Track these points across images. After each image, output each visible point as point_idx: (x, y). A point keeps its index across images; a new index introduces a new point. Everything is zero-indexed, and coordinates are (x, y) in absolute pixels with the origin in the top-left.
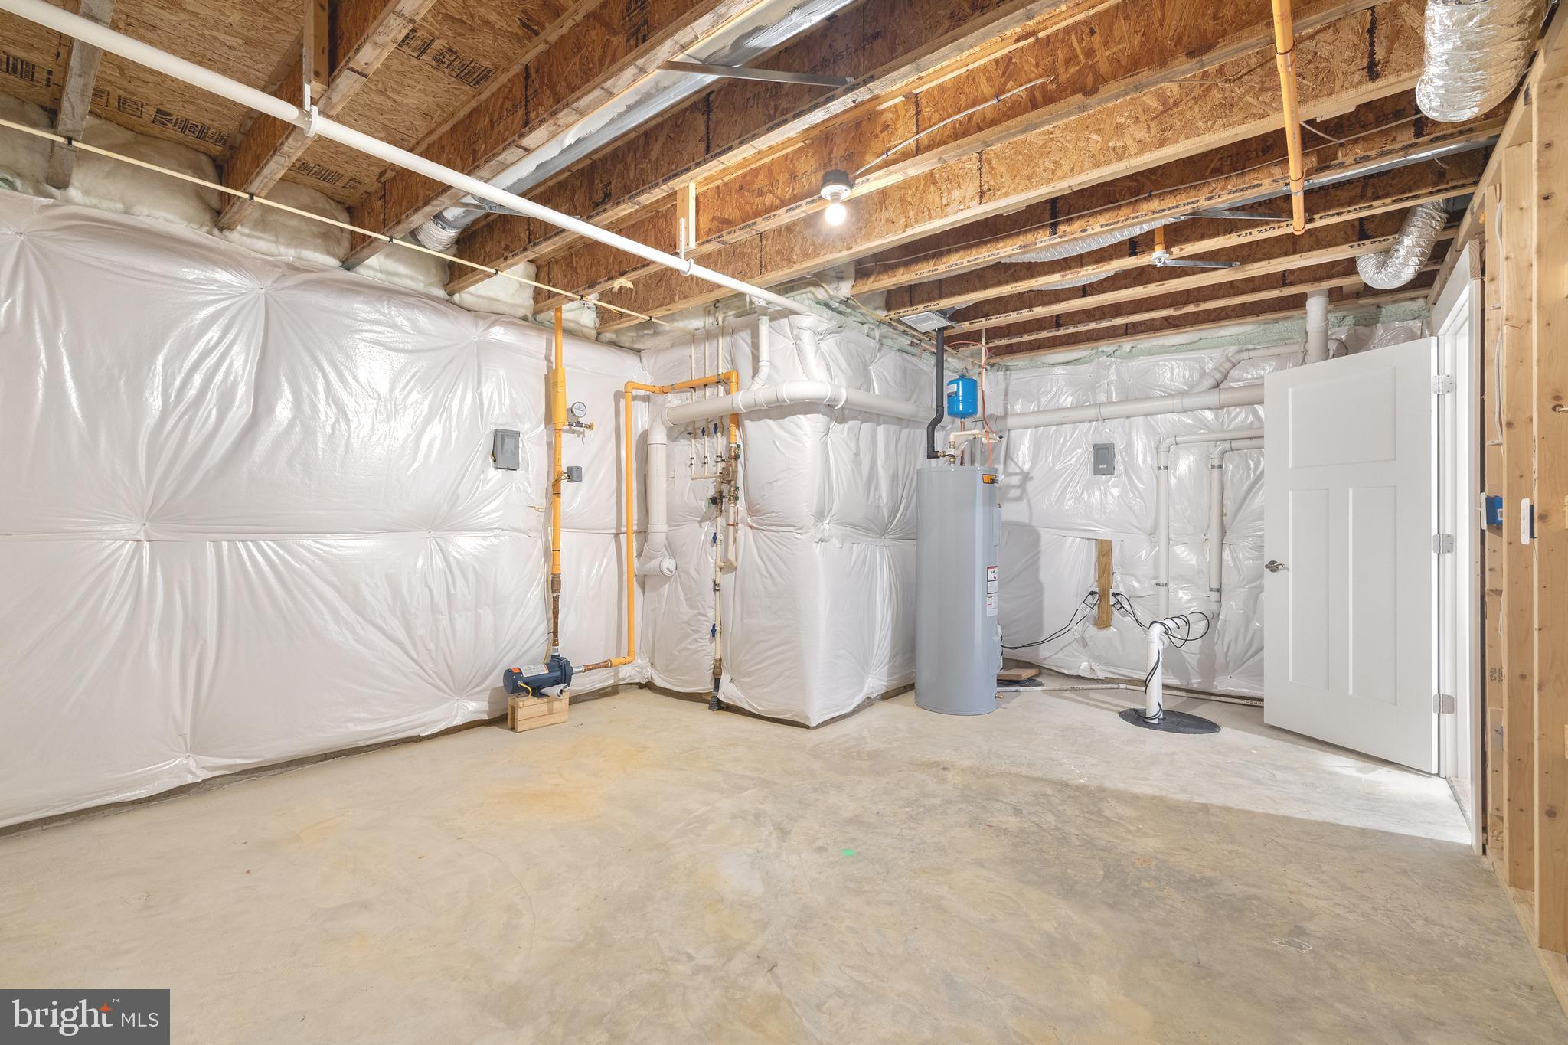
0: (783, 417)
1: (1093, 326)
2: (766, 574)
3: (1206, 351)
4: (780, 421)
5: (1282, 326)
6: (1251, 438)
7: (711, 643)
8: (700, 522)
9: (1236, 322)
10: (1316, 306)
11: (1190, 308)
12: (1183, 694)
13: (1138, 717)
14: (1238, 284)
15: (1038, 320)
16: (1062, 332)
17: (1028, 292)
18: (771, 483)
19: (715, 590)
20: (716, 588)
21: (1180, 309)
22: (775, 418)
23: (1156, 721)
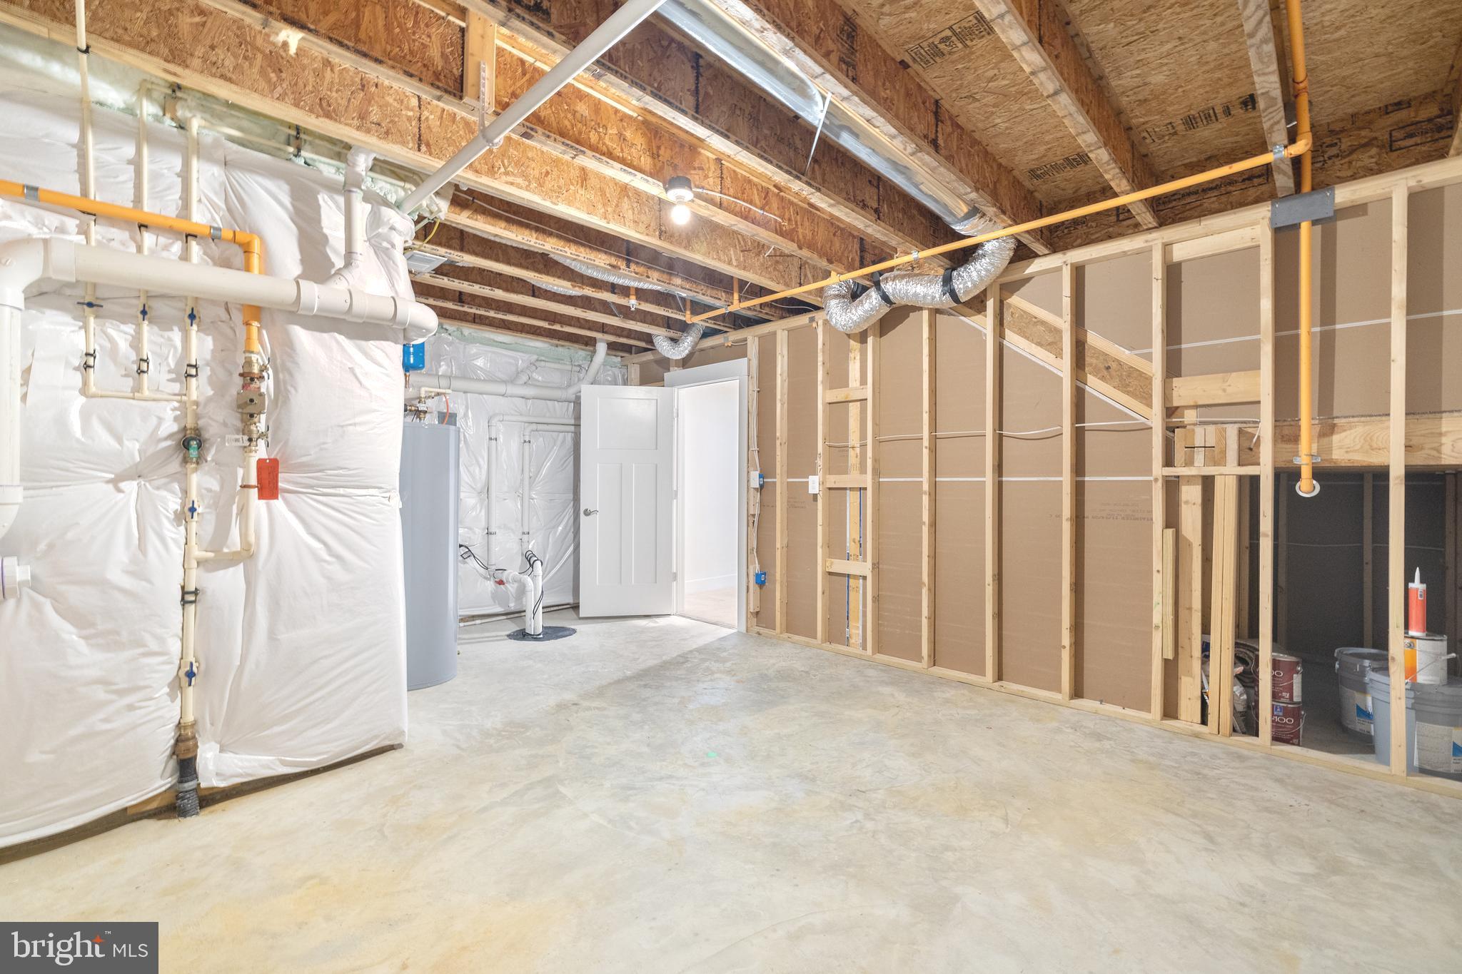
0: (367, 338)
1: (492, 314)
2: (328, 558)
3: (520, 354)
4: (363, 343)
5: (580, 353)
6: (548, 424)
7: (173, 701)
8: (115, 482)
9: (545, 340)
10: (602, 348)
11: (557, 327)
12: (505, 617)
13: (522, 635)
14: (582, 321)
15: (442, 289)
16: (466, 309)
17: (488, 271)
18: (342, 426)
19: (184, 602)
20: (189, 597)
21: (552, 325)
22: (351, 336)
23: (541, 636)
